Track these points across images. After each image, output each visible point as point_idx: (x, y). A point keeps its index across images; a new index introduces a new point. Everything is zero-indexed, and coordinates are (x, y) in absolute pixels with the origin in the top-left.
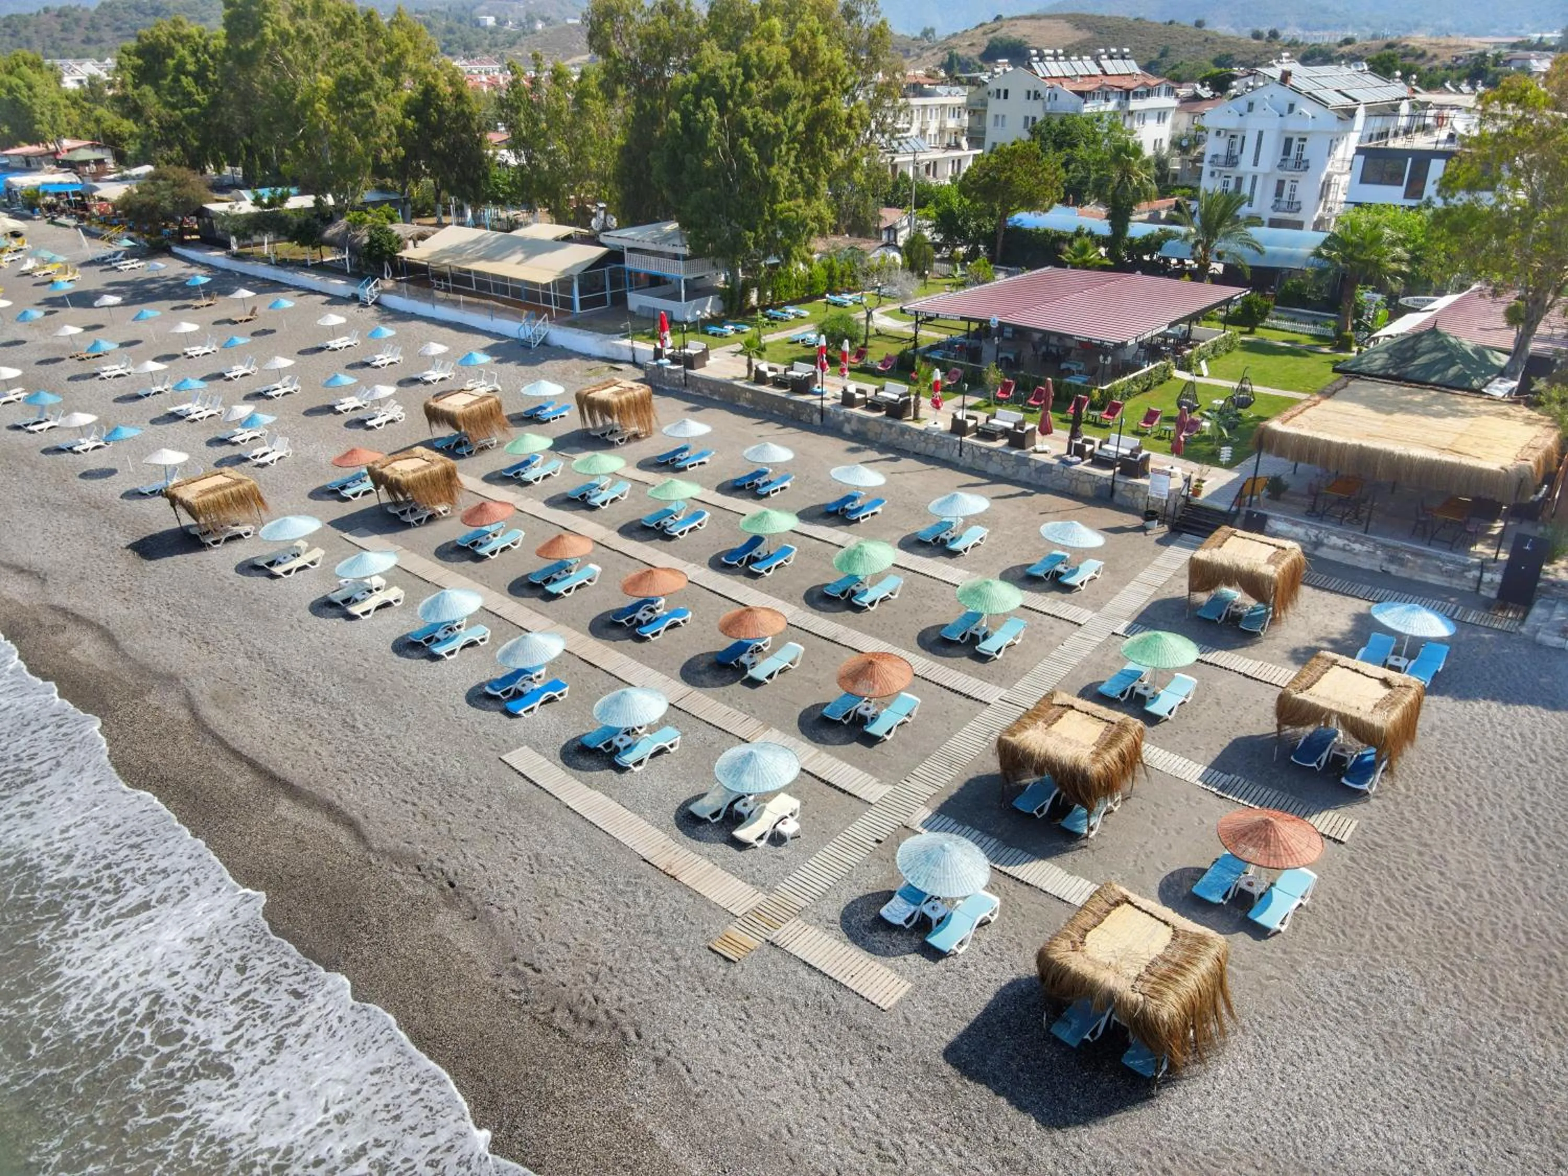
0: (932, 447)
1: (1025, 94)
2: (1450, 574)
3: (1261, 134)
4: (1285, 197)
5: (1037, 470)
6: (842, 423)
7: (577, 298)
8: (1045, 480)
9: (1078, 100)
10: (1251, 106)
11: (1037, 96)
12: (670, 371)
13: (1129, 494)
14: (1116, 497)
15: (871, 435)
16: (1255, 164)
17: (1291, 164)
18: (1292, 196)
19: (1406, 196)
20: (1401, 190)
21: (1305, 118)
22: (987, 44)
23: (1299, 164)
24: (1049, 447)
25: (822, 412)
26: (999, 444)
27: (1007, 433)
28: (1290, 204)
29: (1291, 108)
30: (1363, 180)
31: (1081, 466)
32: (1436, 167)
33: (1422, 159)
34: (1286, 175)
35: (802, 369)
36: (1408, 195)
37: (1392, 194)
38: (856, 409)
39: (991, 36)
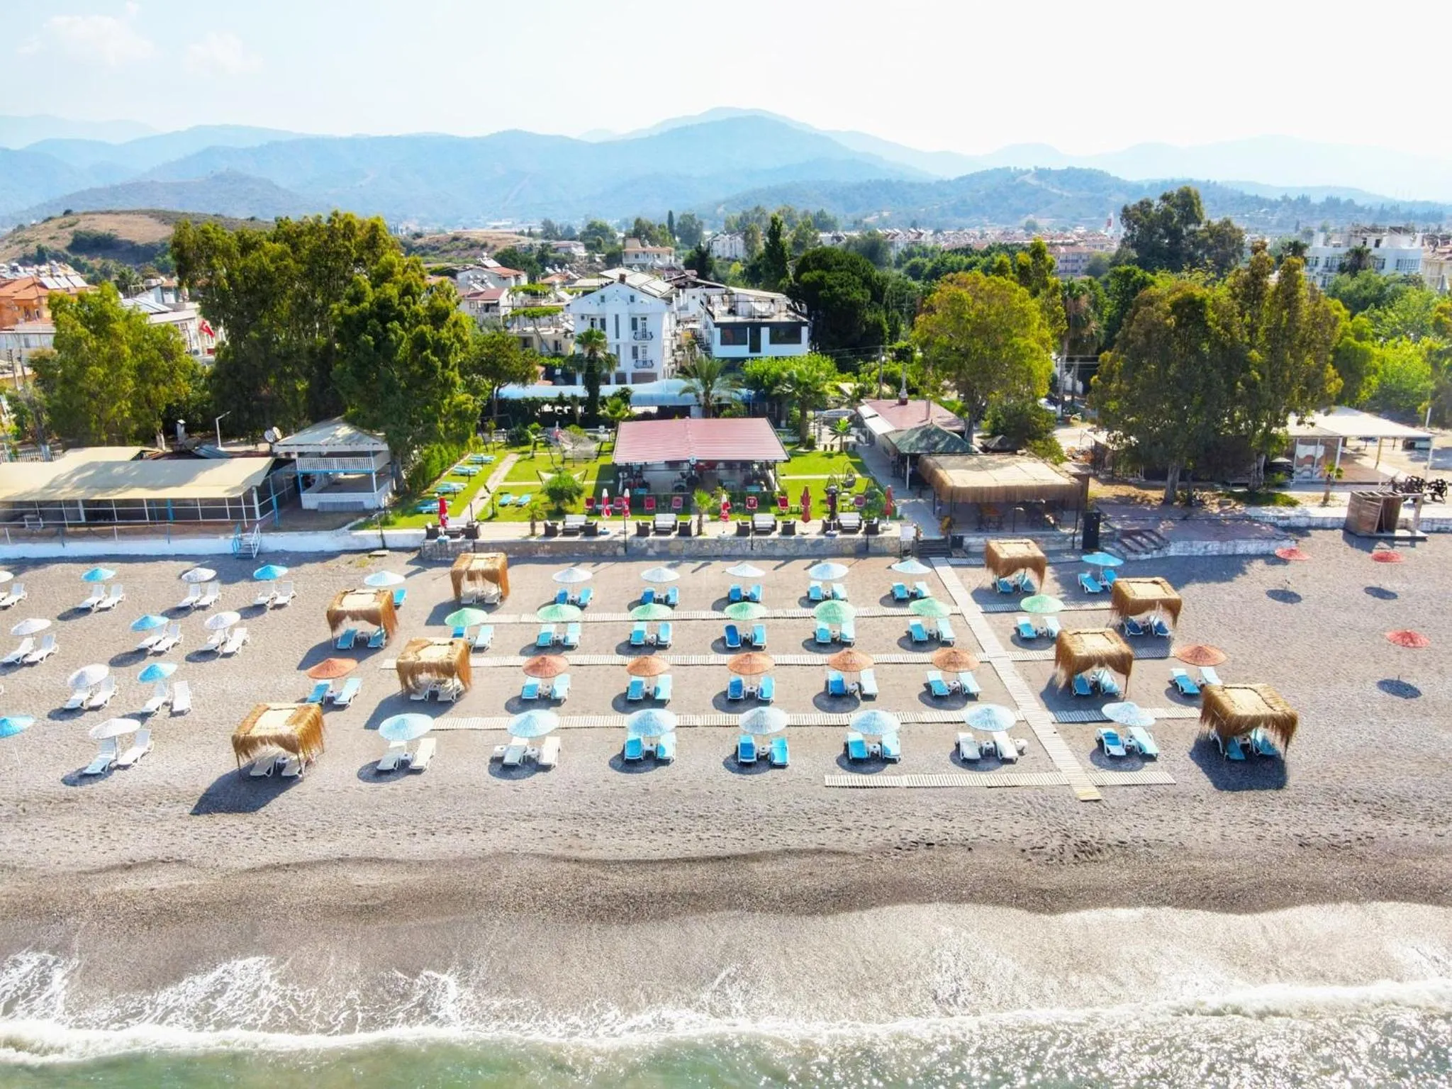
0: (727, 549)
2: (1060, 542)
3: (617, 317)
4: (640, 359)
6: (646, 549)
7: (257, 506)
8: (820, 550)
10: (603, 298)
12: (454, 545)
14: (870, 550)
15: (673, 552)
16: (617, 337)
17: (639, 336)
18: (644, 357)
20: (747, 347)
21: (645, 305)
22: (71, 237)
23: (646, 335)
24: (810, 530)
25: (626, 545)
26: (775, 535)
27: (774, 528)
28: (645, 362)
29: (632, 299)
30: (722, 343)
31: (839, 536)
32: (765, 332)
33: (756, 328)
34: (639, 343)
35: (576, 519)
36: (751, 350)
37: (742, 351)
38: (651, 537)
39: (71, 229)
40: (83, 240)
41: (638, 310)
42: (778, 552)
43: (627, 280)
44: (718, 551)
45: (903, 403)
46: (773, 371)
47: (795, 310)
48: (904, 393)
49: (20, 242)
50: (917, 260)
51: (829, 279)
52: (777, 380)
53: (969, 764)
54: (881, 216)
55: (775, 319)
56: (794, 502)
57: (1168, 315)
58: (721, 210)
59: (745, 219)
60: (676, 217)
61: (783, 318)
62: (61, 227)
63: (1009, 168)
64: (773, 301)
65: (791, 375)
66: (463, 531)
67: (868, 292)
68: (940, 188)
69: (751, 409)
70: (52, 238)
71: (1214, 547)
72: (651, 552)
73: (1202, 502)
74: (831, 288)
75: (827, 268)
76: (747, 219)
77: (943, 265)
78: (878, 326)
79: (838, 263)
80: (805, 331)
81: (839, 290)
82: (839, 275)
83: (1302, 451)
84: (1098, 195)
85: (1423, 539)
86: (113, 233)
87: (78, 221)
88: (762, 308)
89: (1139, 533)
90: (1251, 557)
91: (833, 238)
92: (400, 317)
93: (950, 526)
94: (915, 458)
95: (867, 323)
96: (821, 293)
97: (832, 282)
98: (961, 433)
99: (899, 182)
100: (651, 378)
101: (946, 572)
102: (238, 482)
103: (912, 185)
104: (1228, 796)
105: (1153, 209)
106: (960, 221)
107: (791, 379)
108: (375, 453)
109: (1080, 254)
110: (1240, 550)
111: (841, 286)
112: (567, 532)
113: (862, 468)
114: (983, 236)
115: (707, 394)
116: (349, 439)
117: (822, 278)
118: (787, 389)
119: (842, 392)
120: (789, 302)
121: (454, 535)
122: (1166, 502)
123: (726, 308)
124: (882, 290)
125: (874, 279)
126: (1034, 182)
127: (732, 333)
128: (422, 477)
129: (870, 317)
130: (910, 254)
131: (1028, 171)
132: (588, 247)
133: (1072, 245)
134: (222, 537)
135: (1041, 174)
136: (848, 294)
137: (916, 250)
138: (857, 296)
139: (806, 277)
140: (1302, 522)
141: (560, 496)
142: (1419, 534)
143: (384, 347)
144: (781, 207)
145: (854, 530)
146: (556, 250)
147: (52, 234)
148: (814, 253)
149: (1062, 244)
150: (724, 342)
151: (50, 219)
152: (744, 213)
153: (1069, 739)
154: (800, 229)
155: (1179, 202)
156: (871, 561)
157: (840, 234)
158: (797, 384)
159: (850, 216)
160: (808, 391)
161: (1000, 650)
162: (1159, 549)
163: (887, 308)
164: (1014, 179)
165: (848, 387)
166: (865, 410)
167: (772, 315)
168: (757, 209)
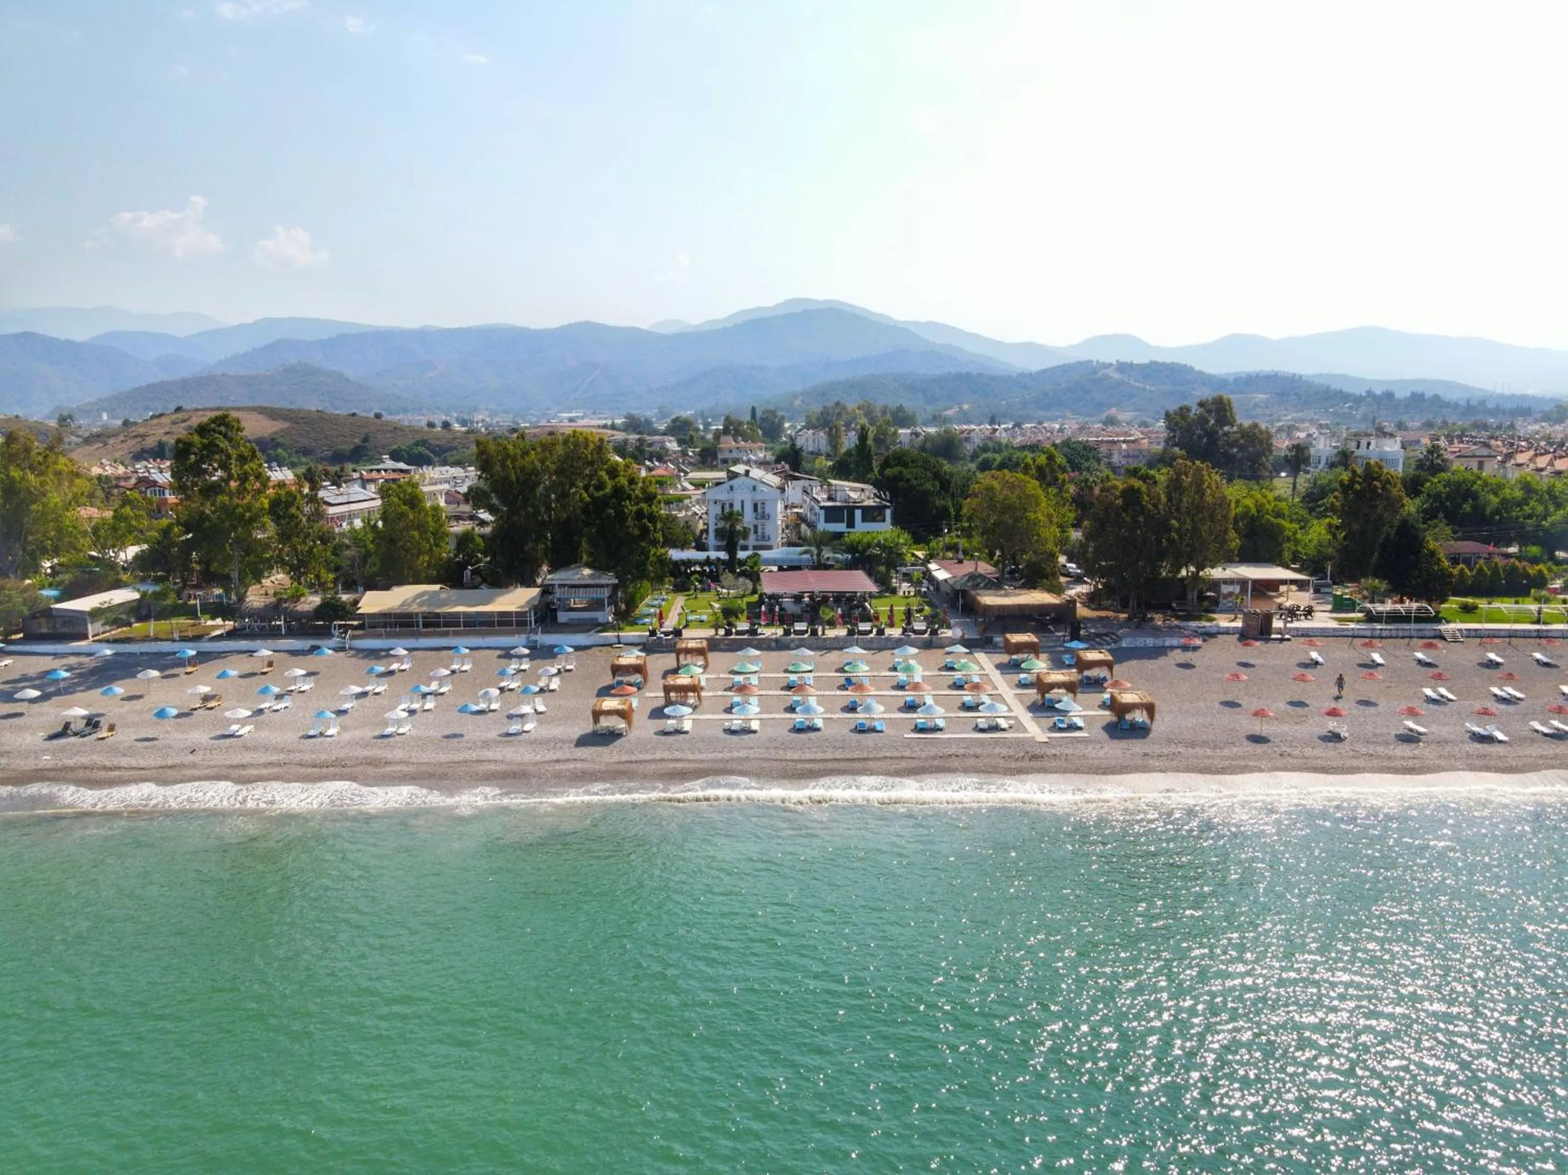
0: (842, 643)
3: (742, 502)
4: (760, 534)
6: (789, 643)
7: (533, 618)
8: (901, 644)
10: (731, 488)
12: (667, 640)
14: (933, 644)
15: (807, 645)
17: (759, 516)
18: (763, 532)
20: (845, 524)
21: (764, 493)
23: (764, 516)
24: (895, 632)
25: (776, 640)
26: (872, 635)
27: (871, 632)
28: (764, 536)
29: (754, 488)
30: (826, 521)
31: (913, 636)
32: (858, 514)
33: (851, 510)
34: (758, 522)
35: (743, 625)
36: (848, 527)
37: (841, 527)
38: (792, 636)
39: (184, 425)
41: (759, 497)
42: (874, 646)
43: (751, 475)
44: (836, 645)
45: (960, 562)
46: (865, 540)
47: (880, 497)
48: (961, 556)
49: (136, 437)
50: (989, 455)
51: (907, 473)
52: (869, 545)
53: (982, 731)
54: (961, 409)
55: (865, 504)
56: (884, 619)
57: (1117, 498)
58: (797, 403)
59: (825, 413)
60: (759, 413)
61: (871, 503)
62: (174, 423)
63: (1091, 361)
64: (863, 490)
65: (879, 542)
66: (671, 633)
67: (937, 483)
68: (1023, 380)
69: (850, 566)
70: (167, 433)
71: (1150, 642)
72: (792, 645)
73: (1152, 619)
74: (908, 480)
75: (906, 465)
76: (828, 414)
77: (1010, 460)
78: (945, 510)
79: (913, 461)
80: (888, 512)
81: (914, 482)
82: (915, 470)
83: (1225, 589)
84: (1181, 388)
85: (1289, 640)
87: (191, 417)
88: (854, 495)
89: (1106, 635)
90: (1172, 648)
91: (911, 434)
92: (629, 497)
93: (984, 631)
94: (964, 593)
95: (936, 507)
96: (900, 484)
97: (909, 476)
98: (997, 578)
99: (980, 375)
100: (769, 548)
101: (981, 656)
102: (523, 603)
103: (993, 379)
104: (1116, 741)
105: (1192, 415)
106: (1042, 413)
107: (879, 544)
108: (608, 585)
109: (1140, 451)
110: (1167, 644)
111: (916, 479)
112: (738, 633)
113: (929, 604)
114: (1061, 430)
115: (819, 554)
116: (591, 576)
117: (900, 472)
118: (877, 551)
119: (916, 556)
120: (876, 491)
121: (666, 634)
122: (1129, 619)
123: (825, 496)
124: (949, 482)
125: (942, 473)
126: (1117, 376)
127: (832, 514)
128: (632, 603)
129: (939, 502)
130: (985, 449)
131: (1110, 365)
132: (680, 442)
133: (1133, 442)
134: (516, 636)
135: (1123, 367)
136: (921, 485)
137: (990, 444)
138: (928, 486)
139: (888, 472)
140: (1214, 630)
141: (729, 613)
142: (1287, 636)
143: (621, 516)
144: (861, 402)
145: (923, 632)
146: (651, 445)
147: (167, 430)
148: (895, 453)
149: (1124, 442)
150: (827, 520)
151: (161, 415)
152: (825, 407)
153: (1038, 723)
154: (880, 426)
155: (1213, 408)
156: (934, 651)
157: (918, 429)
158: (883, 547)
159: (929, 408)
160: (891, 552)
161: (1008, 689)
162: (1115, 642)
163: (953, 495)
164: (1095, 372)
165: (920, 554)
166: (933, 566)
167: (863, 501)
168: (837, 404)
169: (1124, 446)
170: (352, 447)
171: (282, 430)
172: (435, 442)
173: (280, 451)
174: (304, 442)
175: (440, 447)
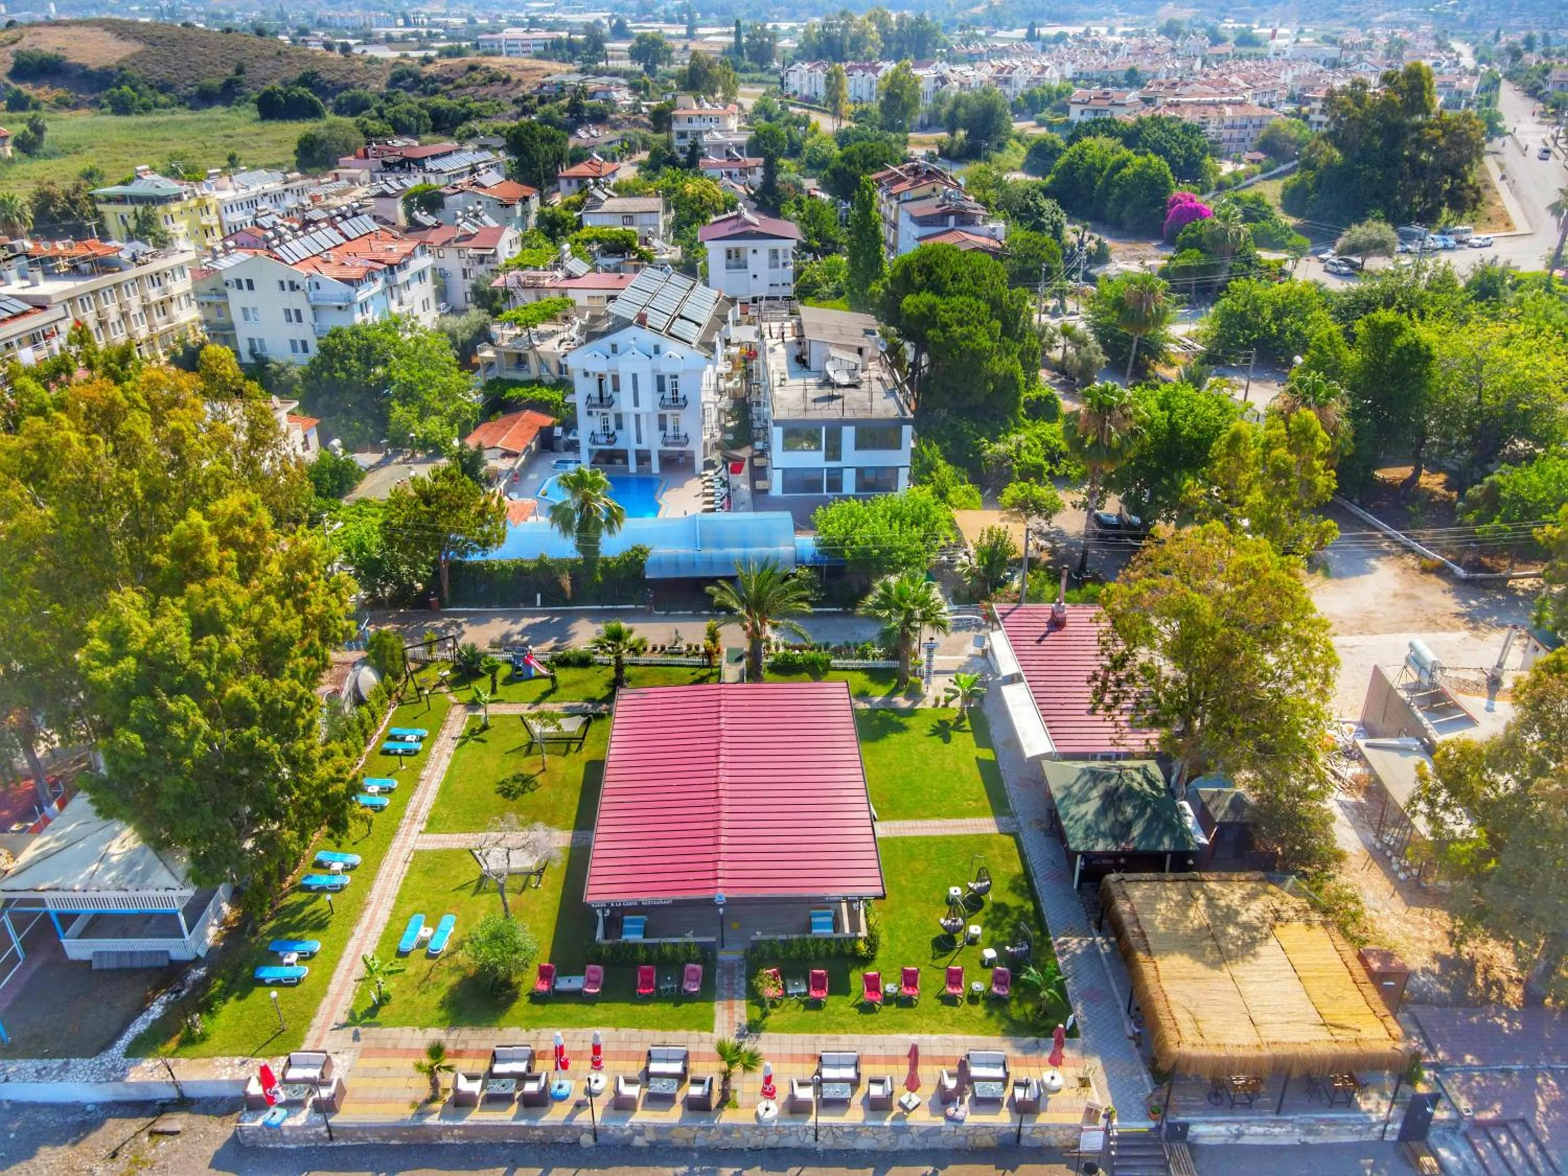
0: (774, 1139)
1: (278, 286)
3: (635, 376)
4: (670, 432)
5: (921, 1135)
6: (631, 1137)
8: (934, 1142)
9: (346, 288)
10: (614, 348)
11: (294, 287)
12: (293, 1128)
13: (1039, 1136)
14: (1024, 1143)
16: (636, 404)
17: (667, 401)
18: (676, 429)
19: (827, 459)
20: (822, 454)
21: (674, 360)
22: (12, 60)
23: (678, 402)
25: (594, 1132)
28: (677, 437)
29: (657, 349)
30: (786, 448)
31: (970, 1120)
32: (848, 434)
33: (835, 427)
34: (668, 412)
38: (640, 1114)
39: (13, 48)
40: (26, 64)
41: (666, 369)
42: (861, 1144)
44: (757, 1140)
45: (1059, 622)
51: (942, 310)
64: (860, 351)
72: (639, 1142)
74: (945, 327)
75: (938, 289)
79: (955, 280)
80: (908, 431)
81: (957, 330)
82: (956, 302)
86: (61, 53)
87: (22, 36)
89: (1504, 1127)
95: (994, 377)
96: (930, 333)
97: (946, 317)
111: (961, 323)
112: (494, 1096)
117: (932, 308)
133: (1241, 103)
136: (970, 336)
138: (983, 341)
149: (1229, 103)
155: (1404, 84)
156: (1026, 1171)
169: (1228, 111)
170: (222, 81)
171: (133, 56)
172: (326, 76)
173: (126, 88)
174: (161, 72)
175: (332, 83)
